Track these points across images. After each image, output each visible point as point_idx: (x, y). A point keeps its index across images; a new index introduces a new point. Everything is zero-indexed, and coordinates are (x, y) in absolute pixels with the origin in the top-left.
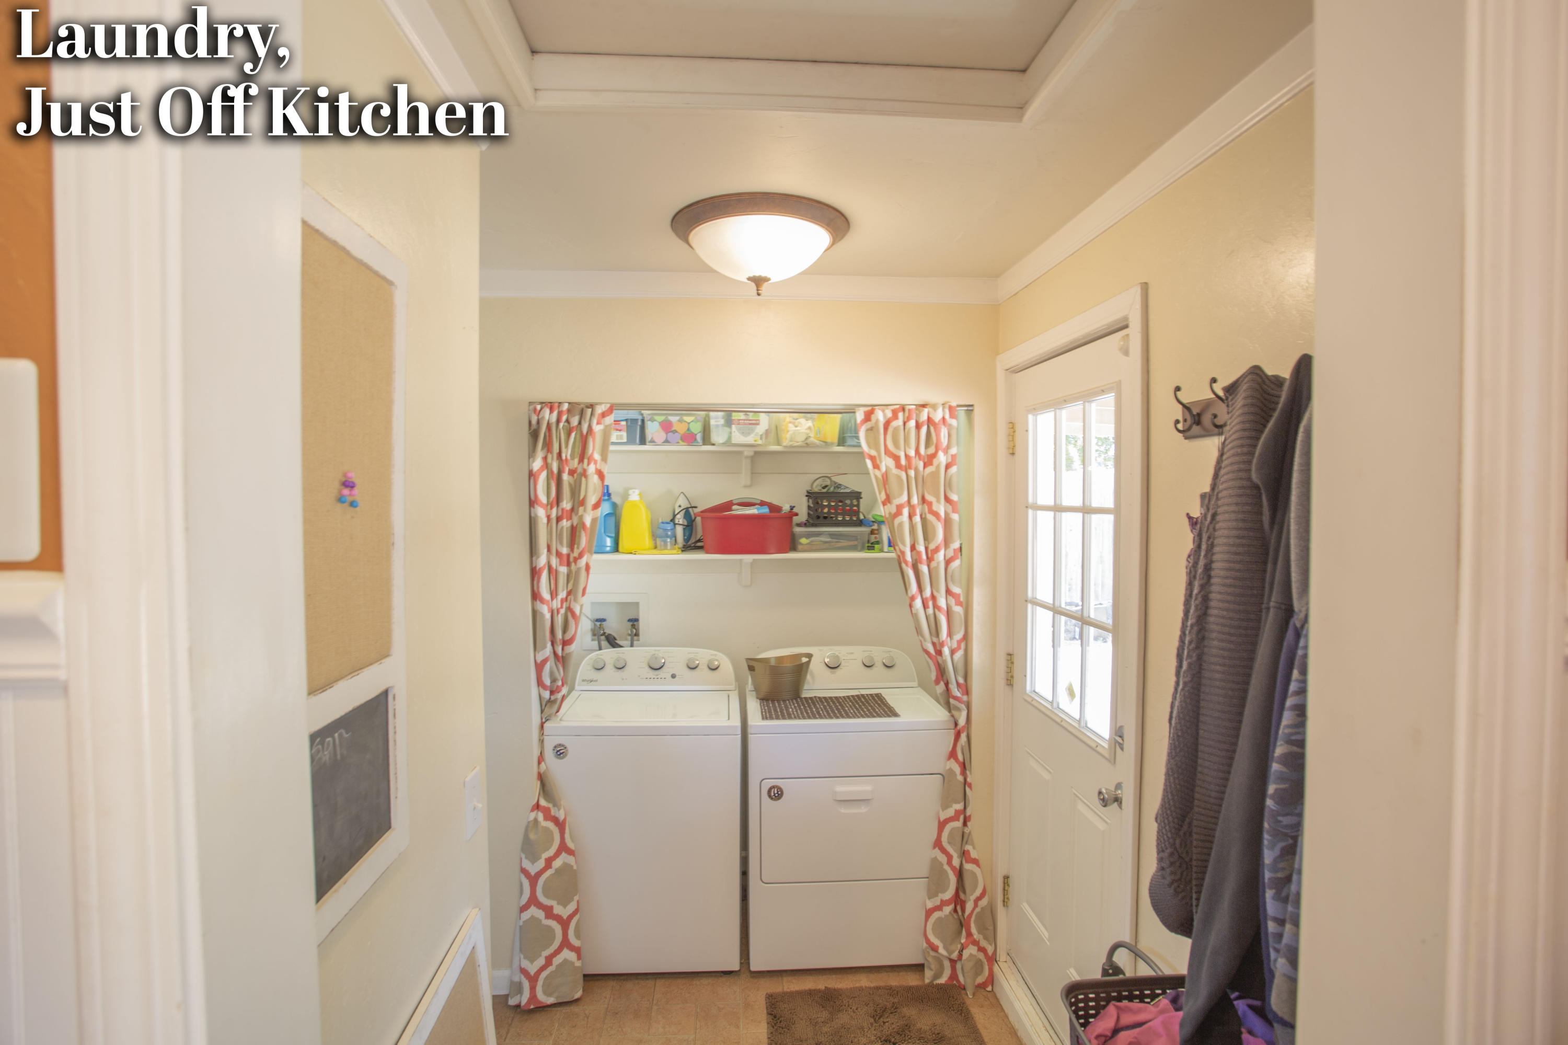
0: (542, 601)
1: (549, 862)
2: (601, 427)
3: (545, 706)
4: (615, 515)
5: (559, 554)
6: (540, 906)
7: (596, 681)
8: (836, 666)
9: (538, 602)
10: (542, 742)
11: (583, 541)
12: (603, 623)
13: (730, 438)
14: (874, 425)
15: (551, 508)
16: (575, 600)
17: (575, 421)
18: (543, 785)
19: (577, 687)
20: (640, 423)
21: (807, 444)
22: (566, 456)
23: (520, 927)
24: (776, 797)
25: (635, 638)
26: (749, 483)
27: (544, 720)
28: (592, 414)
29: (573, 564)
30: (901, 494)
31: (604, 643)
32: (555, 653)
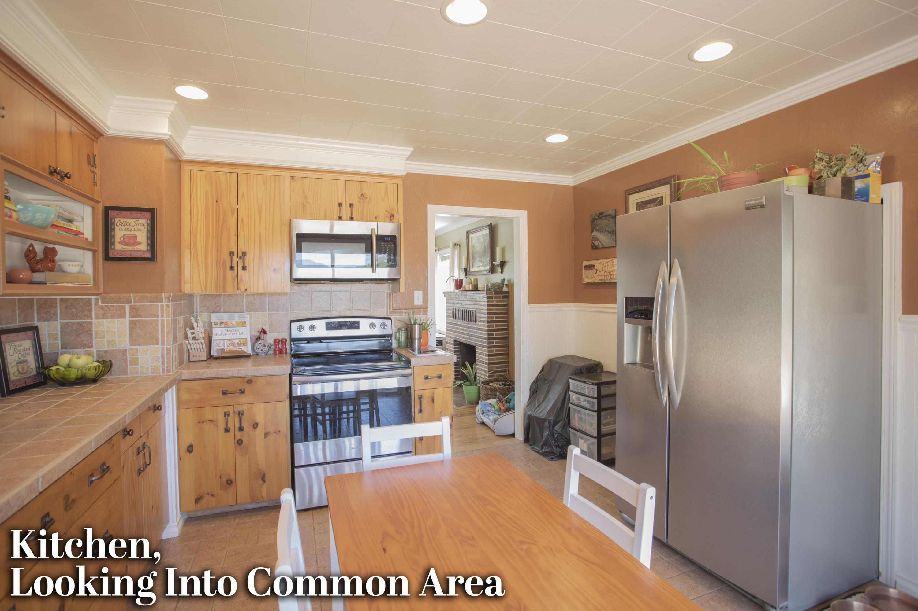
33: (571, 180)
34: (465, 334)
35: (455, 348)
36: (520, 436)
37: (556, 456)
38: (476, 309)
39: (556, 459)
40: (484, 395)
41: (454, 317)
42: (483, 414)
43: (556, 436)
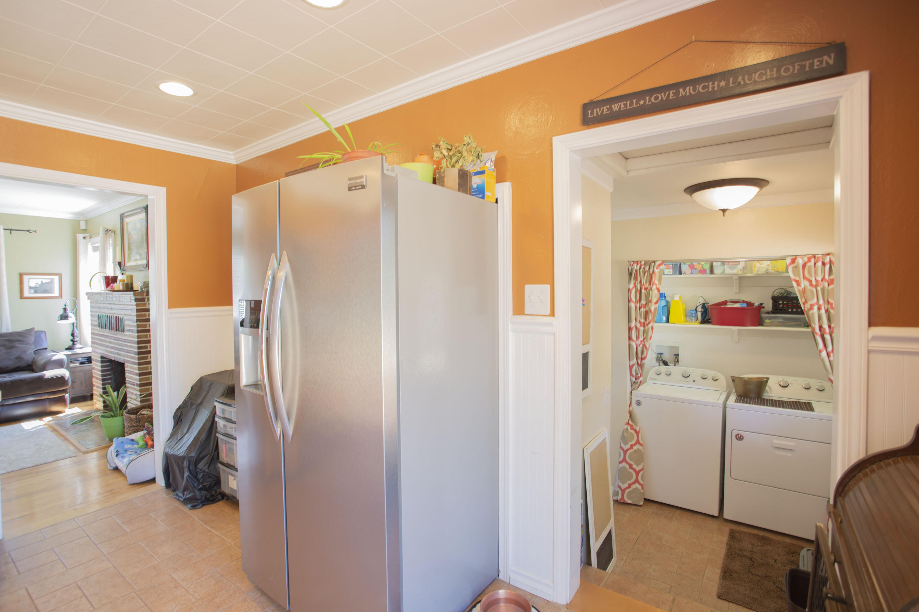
0: (633, 340)
1: (632, 446)
2: (658, 270)
3: (633, 384)
4: (668, 307)
5: (640, 322)
6: (627, 463)
7: (657, 379)
8: (786, 386)
9: (631, 341)
10: (631, 398)
11: (650, 317)
12: (662, 355)
13: (724, 271)
14: (797, 265)
15: (637, 303)
16: (647, 341)
17: (647, 268)
18: (631, 415)
19: (648, 381)
20: (679, 265)
21: (767, 273)
22: (643, 283)
23: (619, 469)
24: (739, 439)
25: (677, 363)
26: (738, 291)
27: (632, 390)
28: (654, 265)
29: (646, 327)
30: (813, 299)
31: (662, 364)
32: (638, 363)
33: (232, 157)
34: (112, 348)
35: (102, 367)
36: (161, 481)
37: (200, 501)
38: (124, 315)
39: (199, 506)
40: (128, 427)
41: (100, 325)
42: (117, 455)
43: (200, 476)
